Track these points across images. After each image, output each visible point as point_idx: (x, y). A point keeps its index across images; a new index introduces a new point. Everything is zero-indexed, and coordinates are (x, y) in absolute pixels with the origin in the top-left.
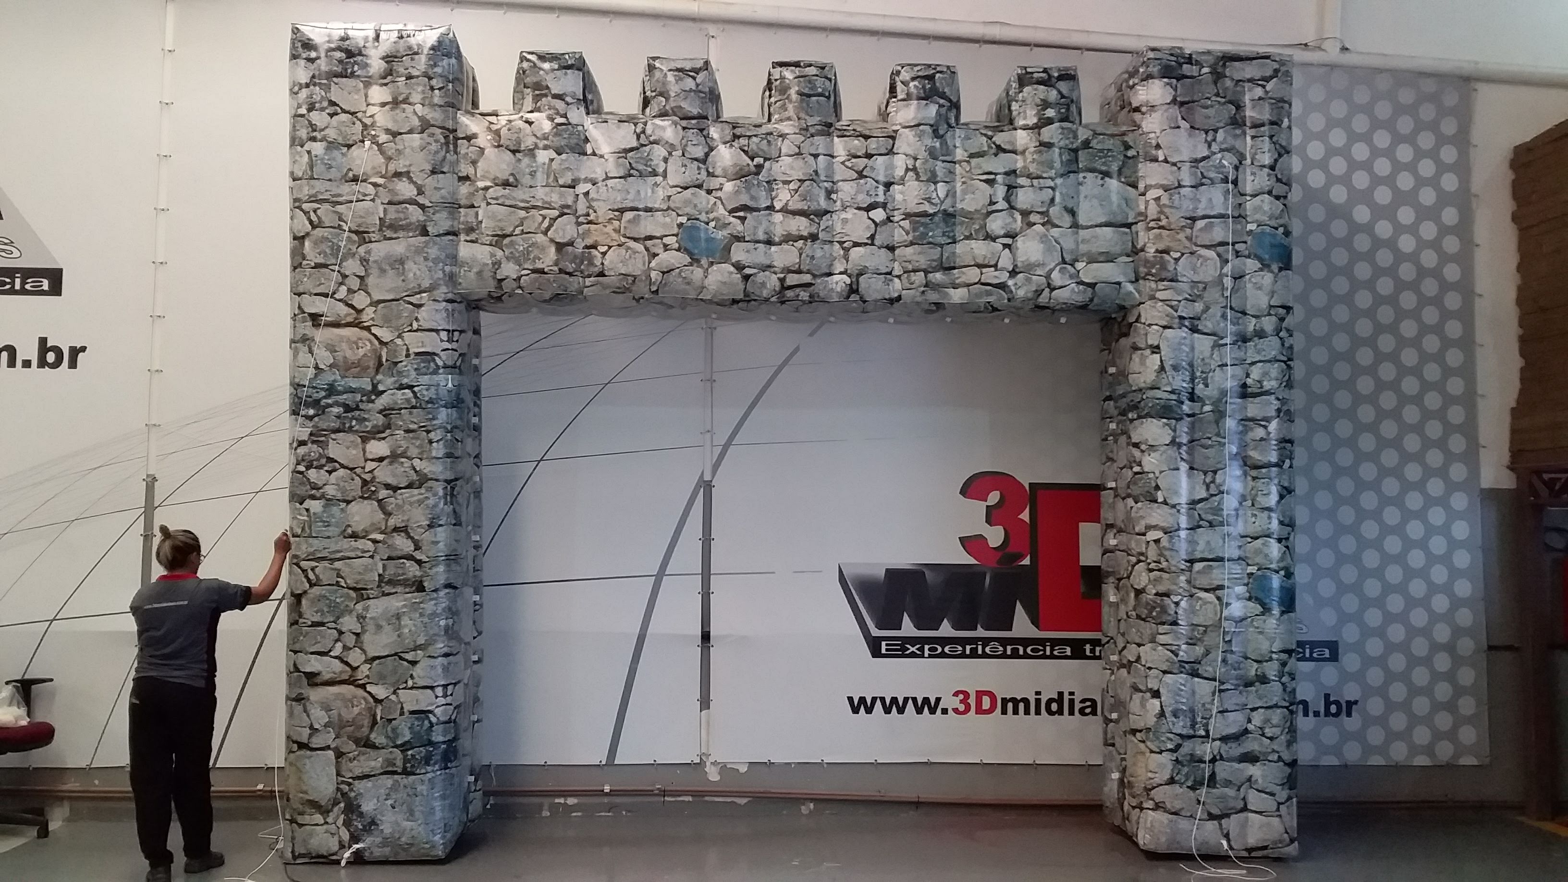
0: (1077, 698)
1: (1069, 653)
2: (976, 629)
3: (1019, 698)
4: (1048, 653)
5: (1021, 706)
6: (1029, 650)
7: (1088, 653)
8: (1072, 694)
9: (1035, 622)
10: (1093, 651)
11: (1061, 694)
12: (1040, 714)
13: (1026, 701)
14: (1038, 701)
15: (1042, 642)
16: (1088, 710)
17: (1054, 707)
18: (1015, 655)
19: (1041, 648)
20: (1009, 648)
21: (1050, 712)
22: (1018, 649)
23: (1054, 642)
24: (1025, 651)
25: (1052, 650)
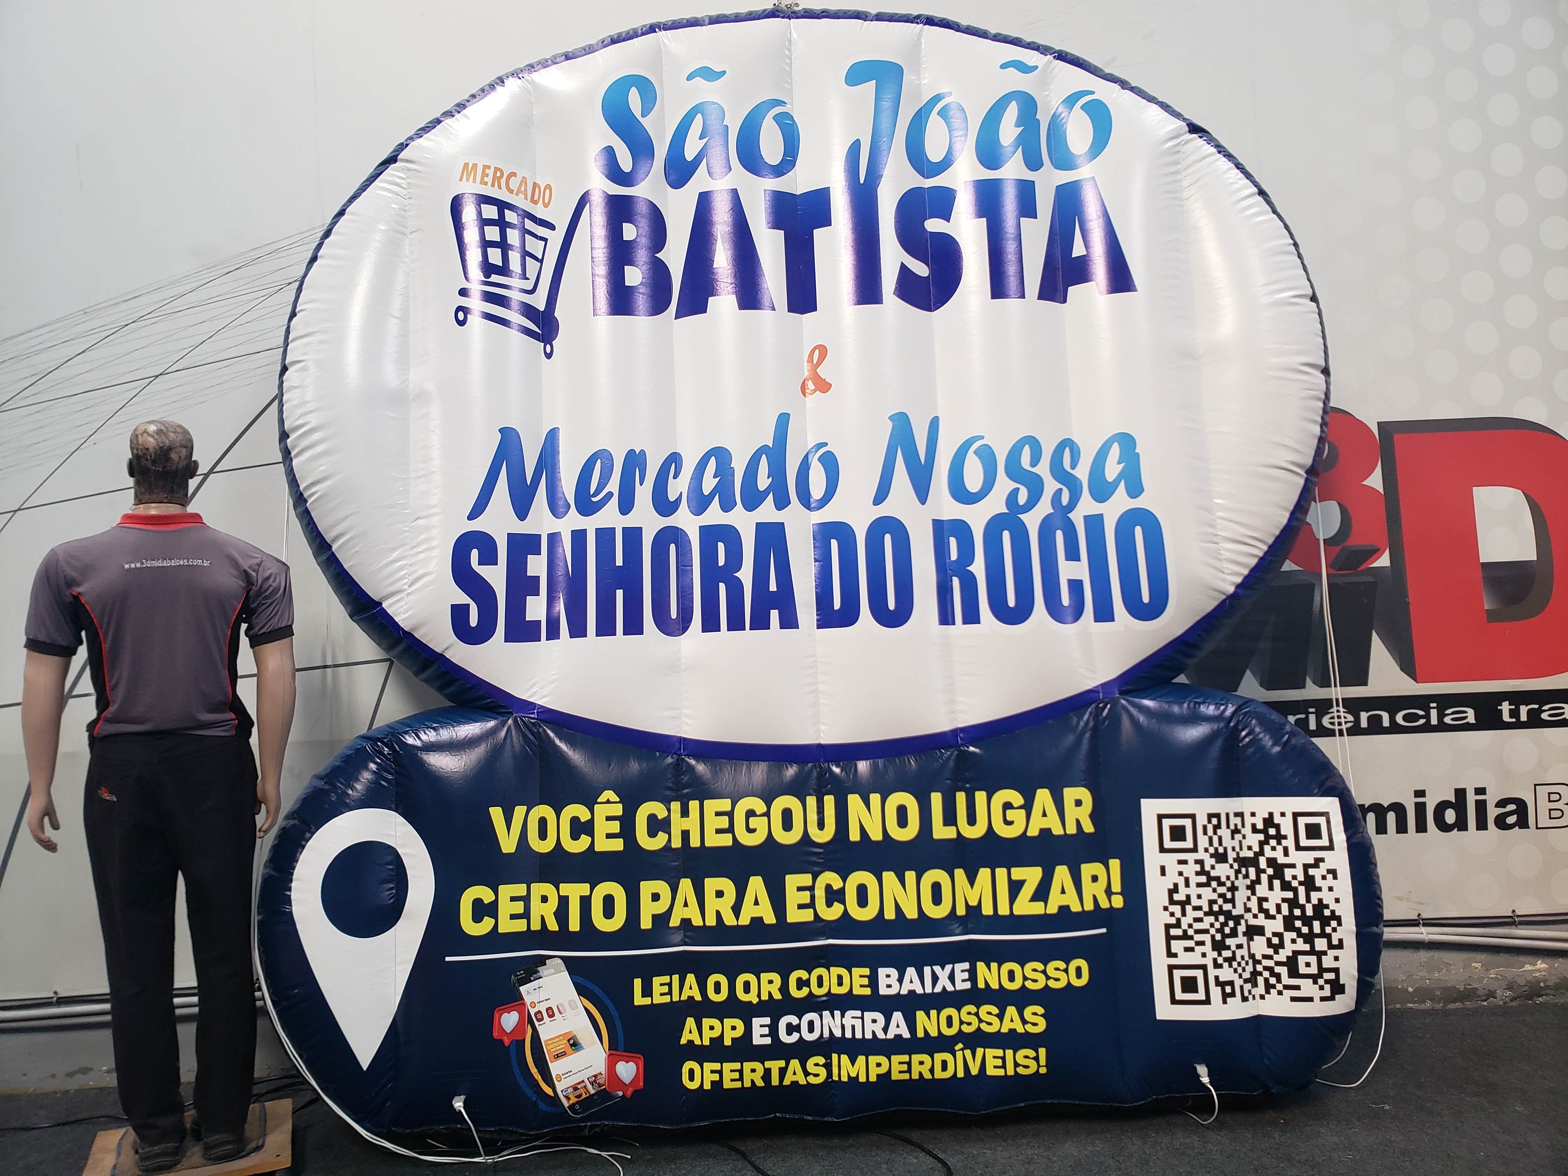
0: (1491, 799)
1: (1471, 718)
2: (1304, 687)
3: (1386, 806)
4: (1434, 721)
5: (1391, 817)
6: (1399, 718)
7: (1506, 717)
8: (1480, 791)
9: (1408, 667)
10: (1514, 713)
11: (1461, 793)
12: (1426, 831)
13: (1399, 809)
14: (1420, 809)
15: (1422, 701)
16: (1512, 820)
17: (1450, 816)
18: (1375, 728)
19: (1421, 713)
20: (1364, 716)
21: (1443, 827)
22: (1380, 717)
23: (1445, 701)
24: (1392, 720)
25: (1441, 716)
